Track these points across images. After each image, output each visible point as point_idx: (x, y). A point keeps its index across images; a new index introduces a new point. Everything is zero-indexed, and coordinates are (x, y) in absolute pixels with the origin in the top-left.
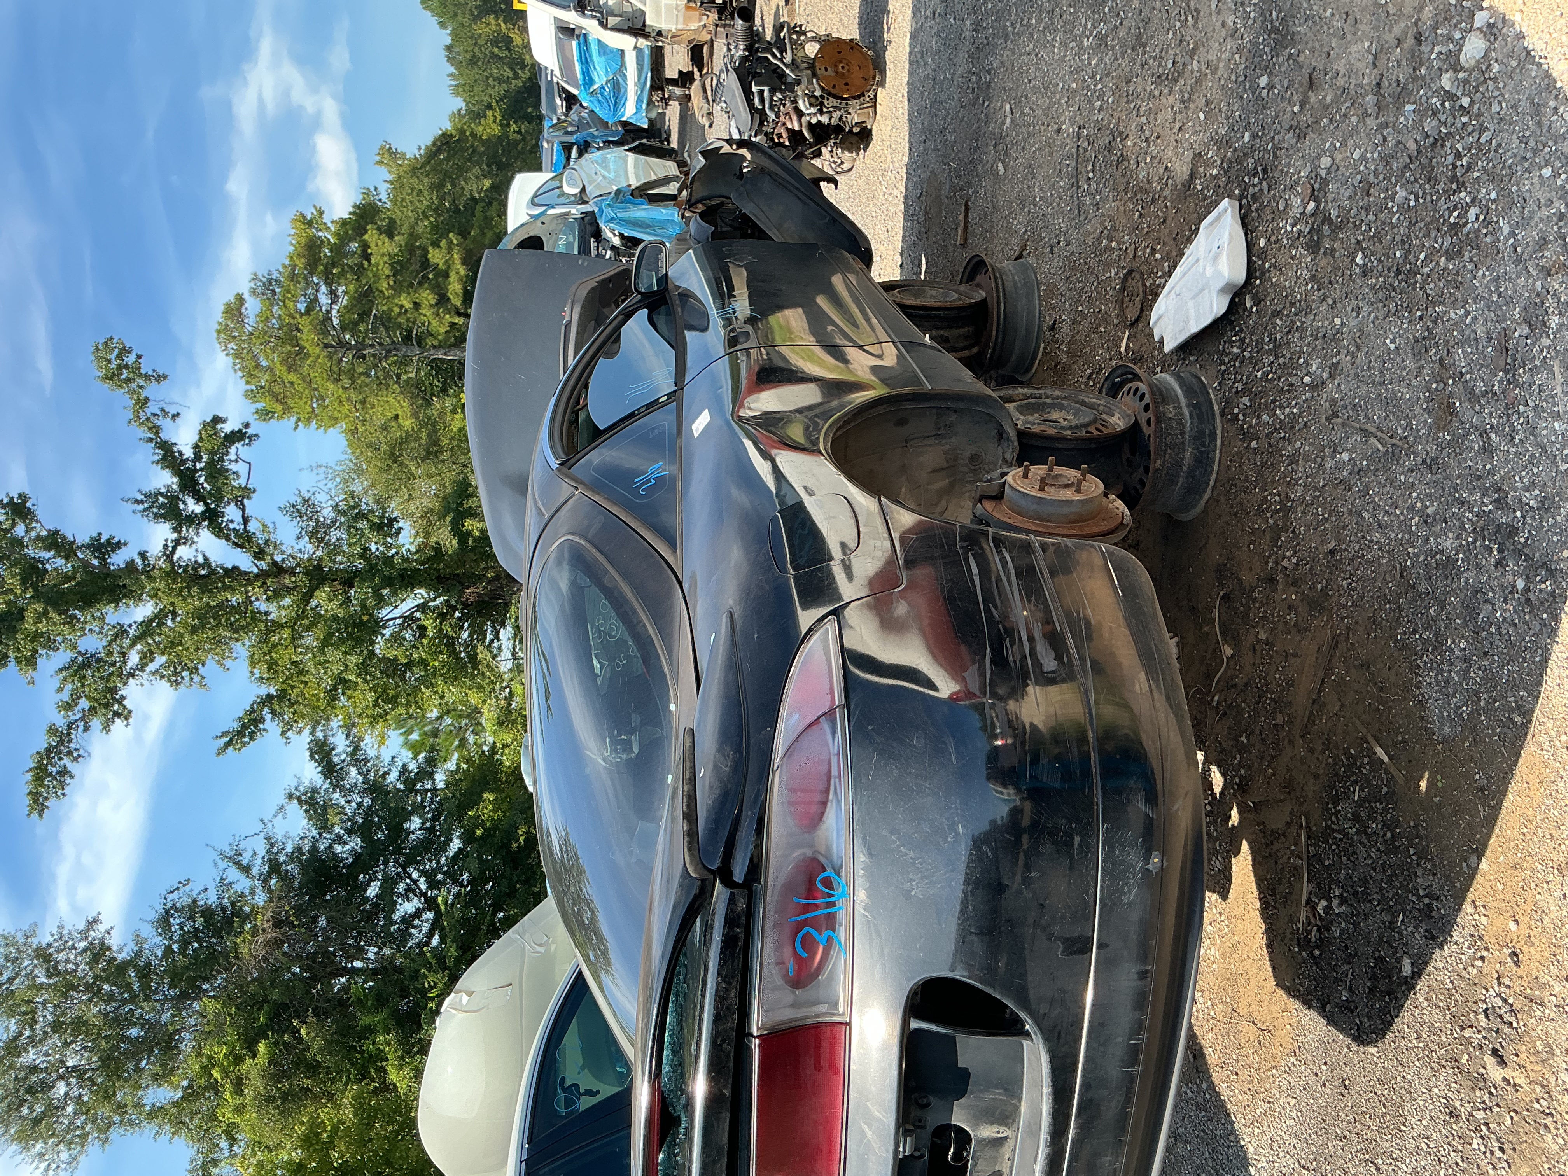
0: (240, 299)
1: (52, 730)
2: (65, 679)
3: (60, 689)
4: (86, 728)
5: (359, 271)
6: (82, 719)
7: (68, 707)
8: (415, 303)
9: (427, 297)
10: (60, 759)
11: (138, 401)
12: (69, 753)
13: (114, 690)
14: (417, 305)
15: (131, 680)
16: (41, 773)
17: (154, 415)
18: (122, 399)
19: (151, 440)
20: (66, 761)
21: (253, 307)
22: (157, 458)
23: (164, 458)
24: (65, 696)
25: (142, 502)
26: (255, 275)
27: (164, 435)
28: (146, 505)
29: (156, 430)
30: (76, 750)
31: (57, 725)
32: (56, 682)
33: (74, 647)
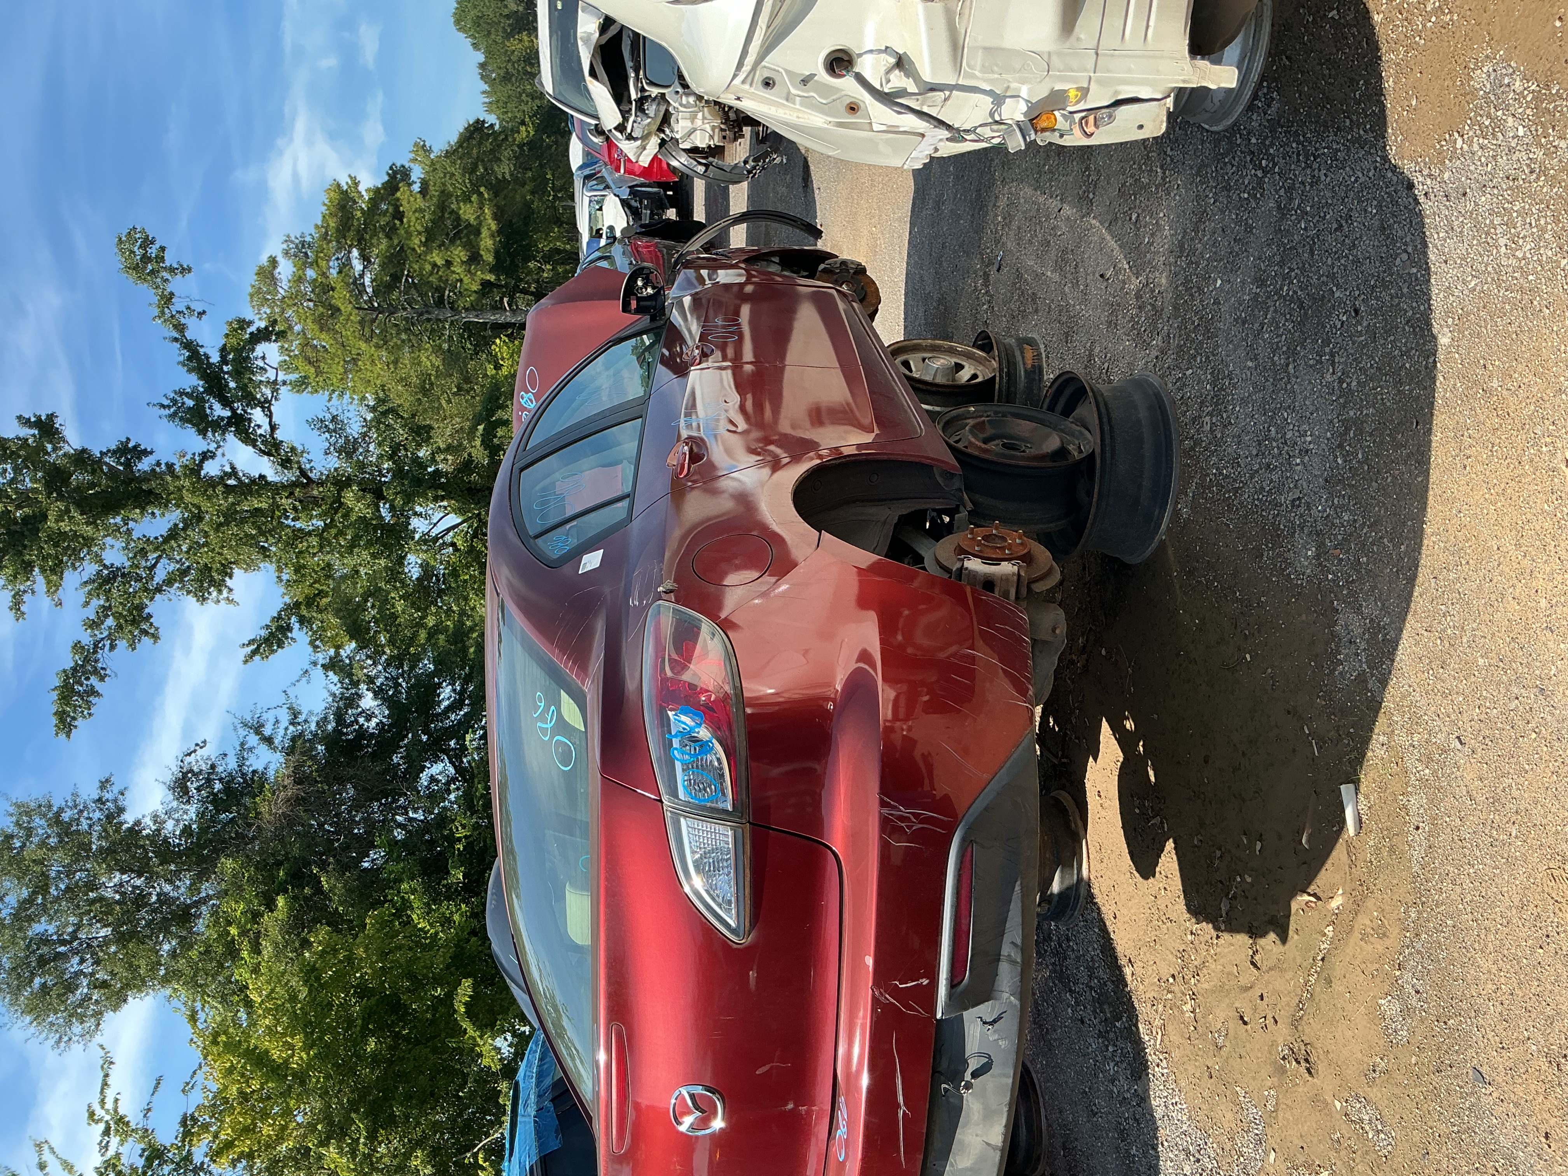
0: (273, 262)
1: (77, 647)
2: (89, 593)
3: (87, 603)
4: (112, 647)
5: (390, 232)
6: (109, 636)
7: (93, 625)
8: (447, 261)
9: (459, 254)
10: (88, 679)
11: (162, 297)
12: (95, 672)
13: (141, 607)
14: (449, 264)
15: (158, 596)
16: (67, 693)
17: (178, 312)
18: (147, 294)
19: (176, 340)
20: (94, 680)
21: (286, 270)
22: (181, 359)
23: (189, 359)
24: (91, 613)
25: (169, 407)
26: (288, 236)
27: (189, 335)
28: (172, 410)
29: (180, 328)
30: (103, 669)
31: (83, 644)
32: (82, 598)
33: (101, 561)
